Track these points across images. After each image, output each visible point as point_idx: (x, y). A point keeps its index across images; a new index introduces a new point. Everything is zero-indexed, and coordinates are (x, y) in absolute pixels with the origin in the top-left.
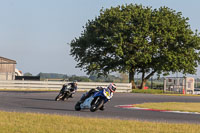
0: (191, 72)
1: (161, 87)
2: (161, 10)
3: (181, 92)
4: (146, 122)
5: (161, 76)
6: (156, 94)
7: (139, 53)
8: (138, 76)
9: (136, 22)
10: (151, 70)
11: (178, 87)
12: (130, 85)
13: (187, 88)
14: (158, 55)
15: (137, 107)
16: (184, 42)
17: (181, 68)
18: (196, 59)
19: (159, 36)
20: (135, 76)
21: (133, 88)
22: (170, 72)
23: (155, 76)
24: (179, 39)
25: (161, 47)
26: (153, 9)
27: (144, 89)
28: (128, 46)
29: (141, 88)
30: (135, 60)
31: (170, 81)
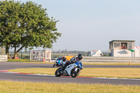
0: (49, 46)
1: (27, 57)
2: (27, 3)
3: (42, 61)
4: (17, 82)
5: (28, 49)
6: (24, 62)
7: (12, 34)
8: (12, 50)
9: (10, 12)
10: (21, 46)
11: (40, 57)
12: (6, 56)
13: (46, 58)
14: (25, 35)
15: (11, 71)
16: (44, 26)
17: (41, 44)
18: (52, 37)
19: (26, 22)
20: (10, 50)
21: (8, 58)
22: (34, 47)
23: (23, 50)
24: (40, 24)
25: (28, 30)
26: (21, 3)
27: (16, 59)
28: (4, 29)
29: (13, 58)
30: (9, 39)
31: (34, 53)
